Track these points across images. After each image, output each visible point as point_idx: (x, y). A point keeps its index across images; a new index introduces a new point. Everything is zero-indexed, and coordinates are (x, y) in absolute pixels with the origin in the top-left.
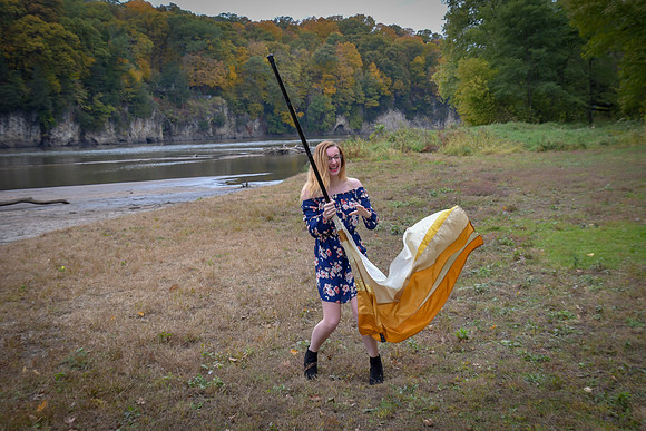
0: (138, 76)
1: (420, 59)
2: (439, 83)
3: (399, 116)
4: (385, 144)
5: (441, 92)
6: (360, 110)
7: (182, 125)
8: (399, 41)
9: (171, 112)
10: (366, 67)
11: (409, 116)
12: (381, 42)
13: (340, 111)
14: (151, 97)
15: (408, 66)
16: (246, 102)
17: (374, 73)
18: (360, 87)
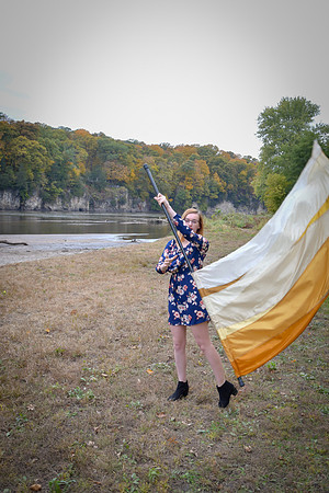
0: (78, 172)
1: (244, 173)
2: (255, 187)
3: (230, 205)
4: (221, 221)
5: (256, 192)
6: (207, 200)
7: (101, 202)
8: (232, 161)
9: (95, 194)
10: (211, 175)
11: (236, 205)
12: (221, 161)
13: (194, 200)
14: (84, 185)
15: (237, 176)
16: (139, 191)
17: (217, 179)
18: (207, 186)
